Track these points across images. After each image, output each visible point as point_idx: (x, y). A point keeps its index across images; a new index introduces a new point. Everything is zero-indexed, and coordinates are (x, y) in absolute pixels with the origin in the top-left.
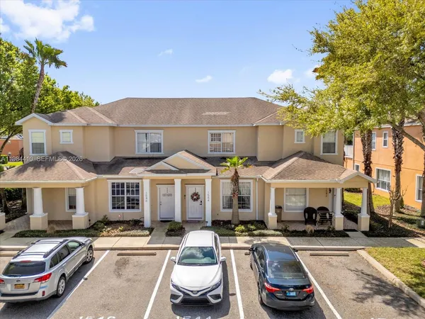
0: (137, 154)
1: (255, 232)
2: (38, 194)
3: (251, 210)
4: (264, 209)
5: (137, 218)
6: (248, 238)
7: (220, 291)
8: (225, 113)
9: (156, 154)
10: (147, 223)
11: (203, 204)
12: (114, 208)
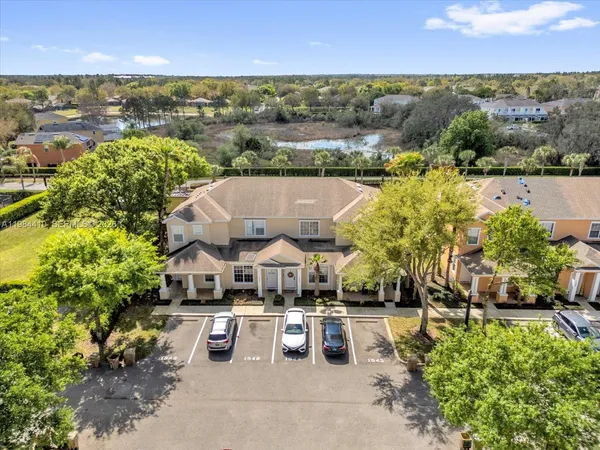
0: (246, 236)
1: (329, 303)
2: (191, 278)
3: (328, 284)
4: (336, 286)
5: (252, 288)
6: (323, 308)
7: (304, 347)
8: (312, 202)
9: (261, 236)
10: (260, 294)
11: (296, 279)
12: (236, 280)
